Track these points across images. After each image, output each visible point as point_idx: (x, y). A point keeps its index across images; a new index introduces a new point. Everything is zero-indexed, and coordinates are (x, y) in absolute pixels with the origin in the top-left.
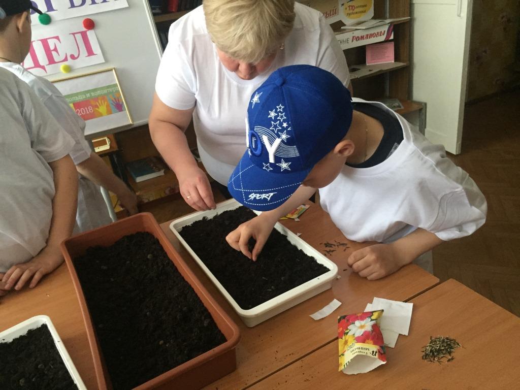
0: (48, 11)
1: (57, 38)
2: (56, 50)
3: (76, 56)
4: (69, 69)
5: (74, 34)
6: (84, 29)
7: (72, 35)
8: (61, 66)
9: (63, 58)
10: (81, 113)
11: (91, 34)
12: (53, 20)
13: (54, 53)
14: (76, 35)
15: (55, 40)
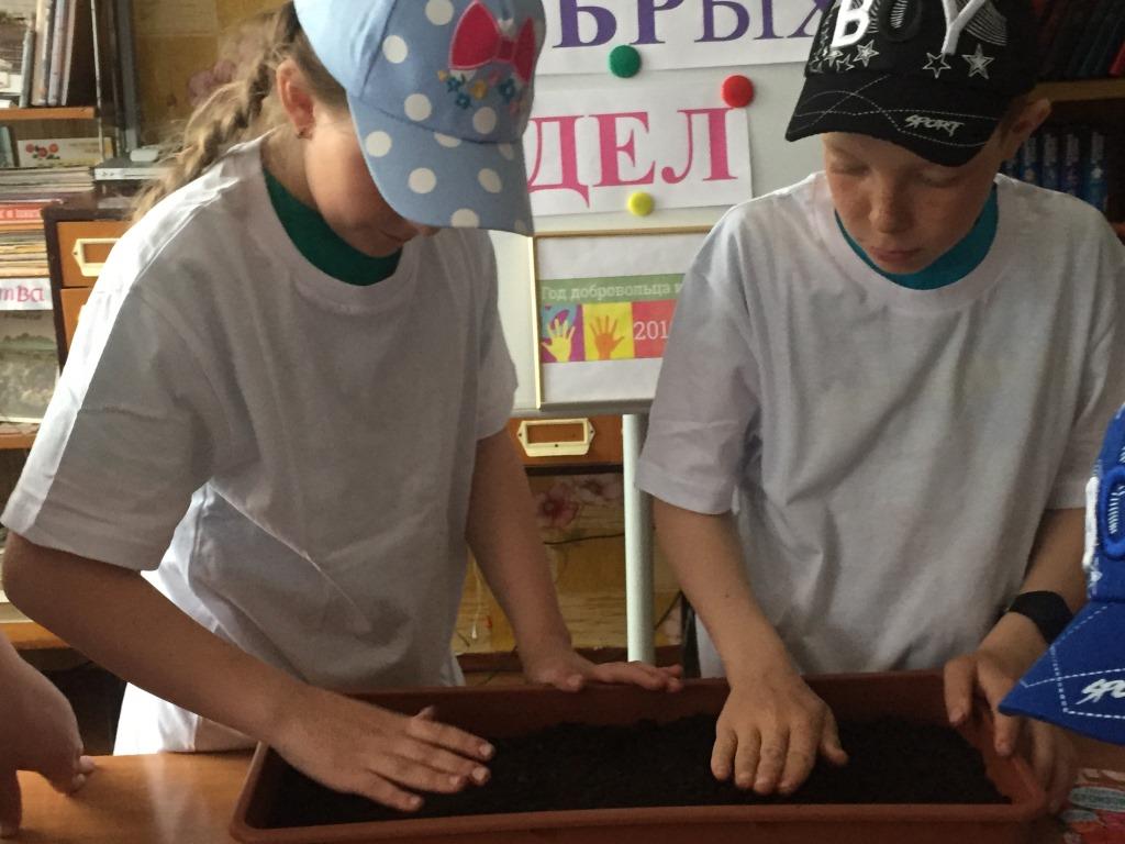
0: (640, 41)
1: (643, 117)
2: (629, 148)
3: (678, 172)
4: (648, 206)
5: (689, 113)
6: (721, 104)
7: (684, 117)
8: (631, 195)
9: (642, 172)
10: (644, 333)
11: (735, 119)
12: (645, 67)
13: (622, 157)
14: (695, 117)
15: (635, 123)
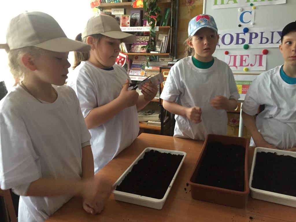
0: (249, 43)
1: (248, 56)
2: (245, 61)
3: (253, 65)
4: (247, 70)
5: (256, 55)
6: (262, 54)
7: (255, 56)
8: (244, 68)
9: (247, 64)
10: (244, 90)
11: (264, 57)
12: (250, 47)
13: (244, 62)
14: (257, 56)
